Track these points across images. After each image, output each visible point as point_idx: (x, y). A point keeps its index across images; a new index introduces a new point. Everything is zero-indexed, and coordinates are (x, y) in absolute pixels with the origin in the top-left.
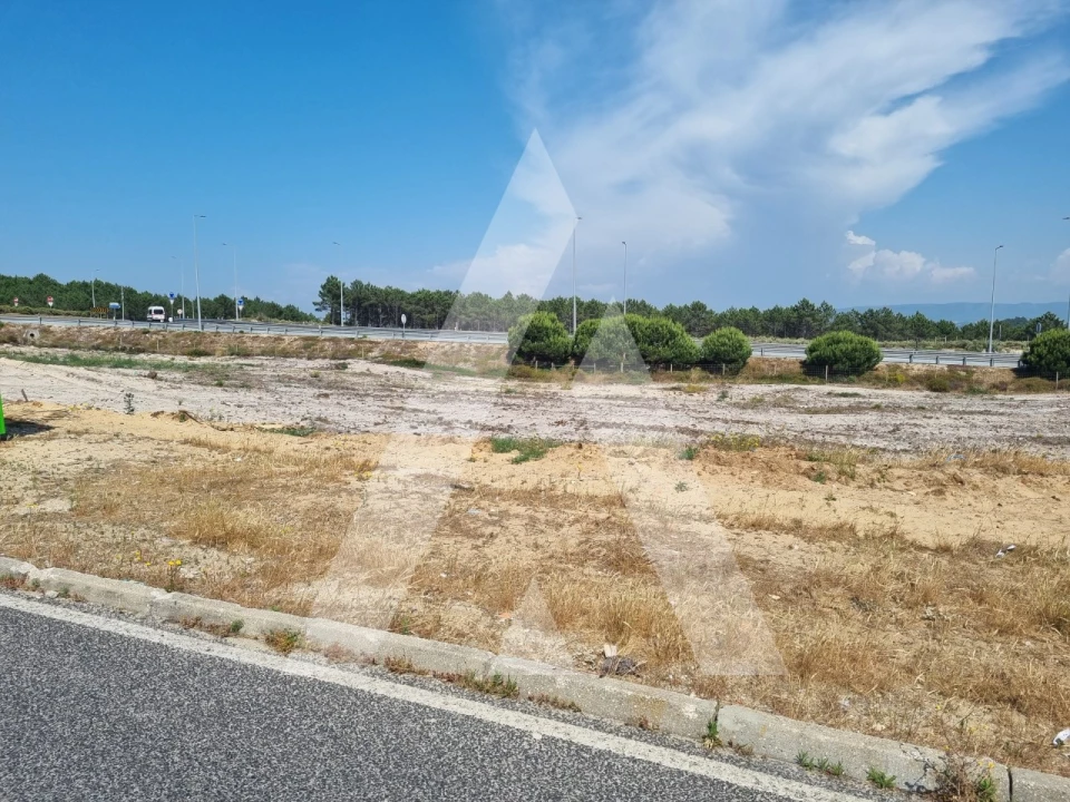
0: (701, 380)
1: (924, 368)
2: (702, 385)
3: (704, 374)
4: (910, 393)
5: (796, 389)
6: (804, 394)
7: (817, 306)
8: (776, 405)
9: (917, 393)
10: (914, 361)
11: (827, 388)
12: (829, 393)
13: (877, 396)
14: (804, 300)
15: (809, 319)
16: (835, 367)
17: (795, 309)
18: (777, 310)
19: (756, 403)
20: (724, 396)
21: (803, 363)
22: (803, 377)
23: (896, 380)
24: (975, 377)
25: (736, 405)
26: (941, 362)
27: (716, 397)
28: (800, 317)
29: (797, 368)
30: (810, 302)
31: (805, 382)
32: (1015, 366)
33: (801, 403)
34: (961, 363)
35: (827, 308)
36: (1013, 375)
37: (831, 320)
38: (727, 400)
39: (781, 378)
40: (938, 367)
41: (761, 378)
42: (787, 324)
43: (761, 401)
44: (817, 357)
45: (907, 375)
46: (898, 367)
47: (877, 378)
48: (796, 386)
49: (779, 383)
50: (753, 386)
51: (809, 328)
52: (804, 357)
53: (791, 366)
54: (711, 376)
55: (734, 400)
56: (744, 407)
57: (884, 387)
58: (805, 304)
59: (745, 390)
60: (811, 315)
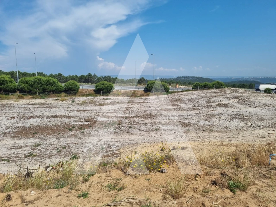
0: (65, 96)
1: (124, 91)
2: (66, 98)
3: (66, 95)
4: (123, 98)
5: (94, 98)
6: (97, 99)
7: (93, 75)
8: (90, 103)
9: (124, 97)
10: (122, 89)
11: (102, 97)
12: (103, 99)
13: (116, 99)
14: (89, 73)
15: (91, 78)
16: (103, 91)
17: (87, 76)
18: (82, 76)
19: (84, 103)
20: (73, 101)
21: (94, 90)
22: (95, 94)
23: (119, 94)
24: (136, 93)
25: (78, 104)
26: (128, 89)
27: (71, 102)
28: (89, 78)
29: (93, 92)
30: (91, 74)
31: (96, 96)
32: (144, 90)
33: (97, 102)
34: (132, 89)
35: (95, 76)
36: (144, 92)
37: (97, 79)
38: (75, 102)
39: (89, 95)
40: (128, 90)
41: (83, 95)
42: (85, 79)
43: (85, 102)
44: (98, 89)
45: (121, 93)
46: (119, 91)
47: (114, 94)
48: (94, 97)
49: (89, 96)
50: (82, 98)
51: (91, 81)
52: (94, 88)
53: (91, 91)
54: (68, 95)
55: (77, 103)
56: (81, 105)
57: (116, 96)
58: (90, 74)
59: (79, 99)
60: (91, 77)
